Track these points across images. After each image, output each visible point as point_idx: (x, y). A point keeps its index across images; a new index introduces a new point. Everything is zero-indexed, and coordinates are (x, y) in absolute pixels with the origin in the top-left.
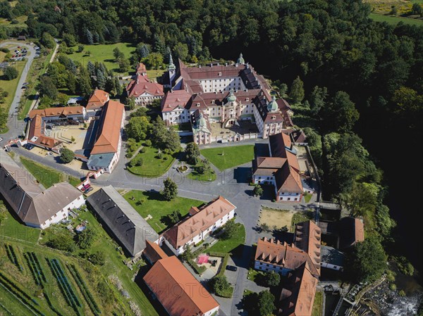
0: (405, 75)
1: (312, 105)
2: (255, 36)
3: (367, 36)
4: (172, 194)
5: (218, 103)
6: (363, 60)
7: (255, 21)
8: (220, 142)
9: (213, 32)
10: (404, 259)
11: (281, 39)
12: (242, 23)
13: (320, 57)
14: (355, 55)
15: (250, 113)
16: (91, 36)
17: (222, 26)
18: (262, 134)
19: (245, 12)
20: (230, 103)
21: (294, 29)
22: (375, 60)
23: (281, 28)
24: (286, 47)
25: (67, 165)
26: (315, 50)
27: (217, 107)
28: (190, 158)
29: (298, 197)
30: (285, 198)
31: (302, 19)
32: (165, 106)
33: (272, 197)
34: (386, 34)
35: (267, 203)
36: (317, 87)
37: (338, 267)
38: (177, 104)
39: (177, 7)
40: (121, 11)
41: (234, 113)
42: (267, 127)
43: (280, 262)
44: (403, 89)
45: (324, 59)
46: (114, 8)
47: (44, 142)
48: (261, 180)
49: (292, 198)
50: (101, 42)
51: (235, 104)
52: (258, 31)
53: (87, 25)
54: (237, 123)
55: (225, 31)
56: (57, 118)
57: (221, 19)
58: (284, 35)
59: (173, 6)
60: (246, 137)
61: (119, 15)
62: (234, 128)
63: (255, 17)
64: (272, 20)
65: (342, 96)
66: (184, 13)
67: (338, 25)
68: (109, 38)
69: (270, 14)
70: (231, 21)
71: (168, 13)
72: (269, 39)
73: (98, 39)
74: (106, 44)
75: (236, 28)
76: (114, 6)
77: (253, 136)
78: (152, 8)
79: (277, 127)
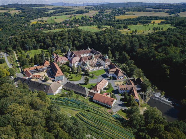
0: (138, 46)
1: (115, 58)
2: (90, 42)
3: (124, 38)
4: (88, 82)
5: (89, 59)
6: (126, 44)
7: (89, 38)
8: (93, 70)
9: (75, 42)
10: (154, 86)
11: (100, 42)
12: (85, 39)
13: (113, 45)
14: (124, 43)
15: (98, 62)
16: (28, 47)
17: (78, 40)
18: (105, 66)
19: (85, 35)
20: (93, 59)
21: (103, 38)
22: (129, 43)
23: (99, 38)
24: (102, 44)
25: (47, 82)
26: (111, 43)
27: (89, 61)
28: (87, 74)
29: (123, 77)
30: (119, 78)
31: (104, 36)
32: (73, 62)
33: (116, 79)
34: (129, 37)
35: (115, 81)
36: (116, 52)
37: (140, 89)
38: (76, 61)
39: (59, 36)
40: (37, 39)
41: (94, 62)
42: (106, 64)
43: (127, 89)
44: (139, 49)
45: (115, 45)
46: (34, 38)
47: (36, 76)
48: (111, 76)
49: (121, 78)
50: (32, 49)
51: (94, 59)
52: (91, 40)
53: (26, 44)
54: (96, 65)
55: (79, 41)
56: (35, 70)
57: (77, 38)
58: (100, 40)
59: (57, 36)
60: (101, 67)
61: (36, 40)
62: (95, 66)
63: (89, 36)
64: (95, 37)
65: (124, 53)
66: (63, 37)
67: (115, 36)
68: (35, 48)
69: (94, 35)
70: (81, 38)
71: (56, 38)
72: (96, 42)
73: (31, 48)
74: (34, 50)
75: (83, 40)
76: (33, 37)
77: (102, 67)
78: (49, 37)
79: (109, 63)
